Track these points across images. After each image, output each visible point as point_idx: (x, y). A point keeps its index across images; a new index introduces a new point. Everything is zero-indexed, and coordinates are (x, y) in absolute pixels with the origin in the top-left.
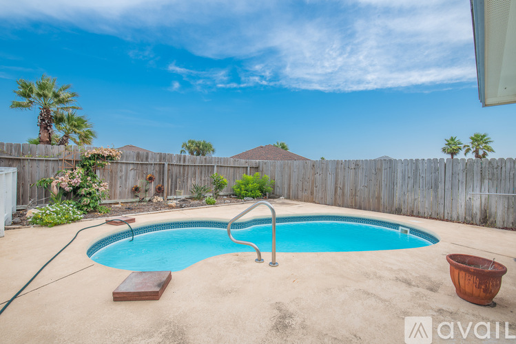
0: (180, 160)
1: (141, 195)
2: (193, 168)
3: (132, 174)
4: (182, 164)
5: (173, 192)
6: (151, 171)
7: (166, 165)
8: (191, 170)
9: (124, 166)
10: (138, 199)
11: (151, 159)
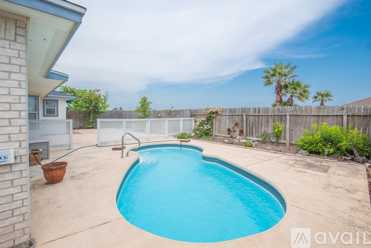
0: (255, 112)
1: (232, 134)
2: (266, 117)
3: (228, 121)
4: (257, 114)
5: (251, 135)
6: (237, 119)
7: (244, 116)
8: (264, 119)
9: (224, 117)
10: (229, 136)
11: (237, 112)
